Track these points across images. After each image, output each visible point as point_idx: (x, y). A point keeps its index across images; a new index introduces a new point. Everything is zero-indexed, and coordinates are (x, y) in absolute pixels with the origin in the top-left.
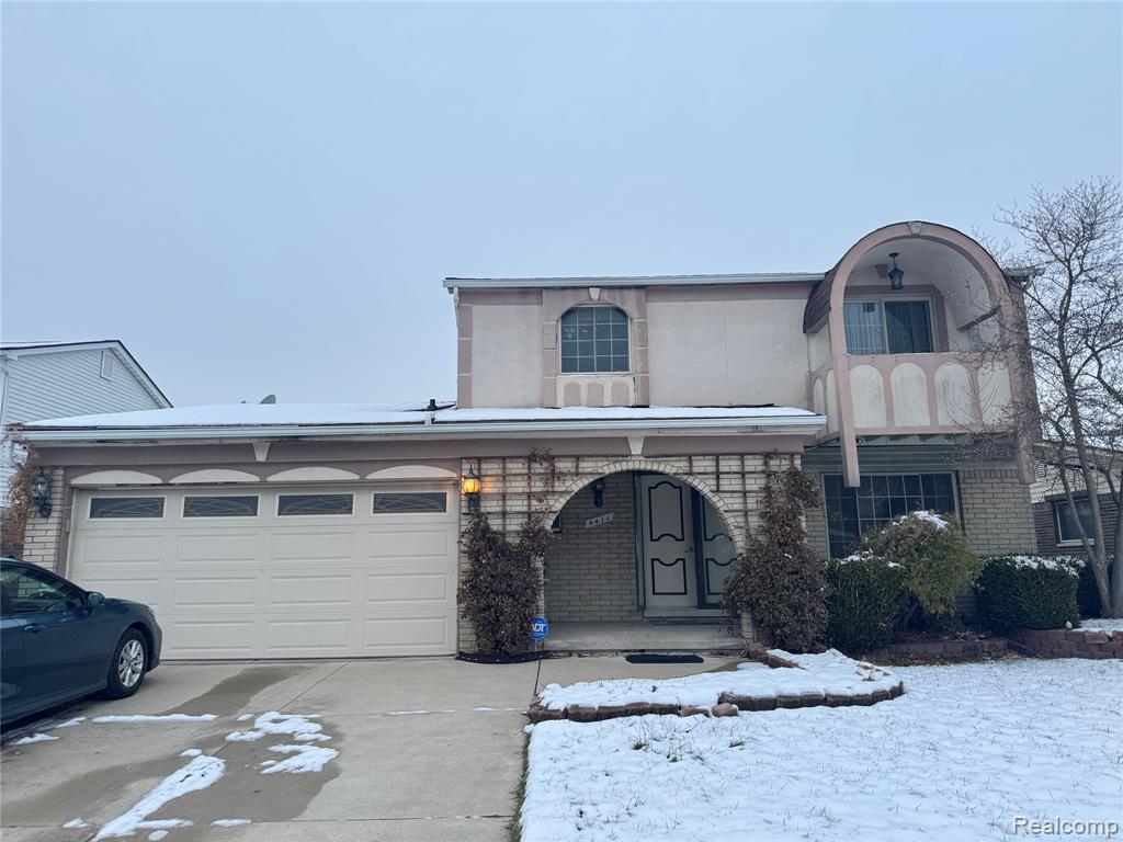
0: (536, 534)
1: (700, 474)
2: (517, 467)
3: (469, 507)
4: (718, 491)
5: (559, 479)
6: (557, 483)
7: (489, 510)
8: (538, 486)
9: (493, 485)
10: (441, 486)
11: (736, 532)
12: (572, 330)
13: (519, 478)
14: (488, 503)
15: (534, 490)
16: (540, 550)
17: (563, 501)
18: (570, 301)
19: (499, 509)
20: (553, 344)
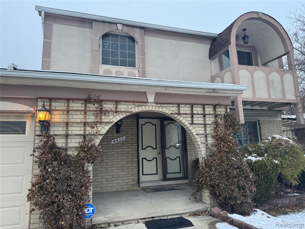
0: (89, 149)
1: (184, 114)
2: (77, 106)
3: (41, 131)
4: (192, 123)
5: (105, 114)
6: (103, 117)
7: (56, 133)
8: (91, 118)
9: (60, 116)
10: (23, 117)
11: (201, 146)
12: (108, 44)
13: (78, 113)
14: (55, 129)
15: (88, 120)
16: (92, 160)
17: (107, 128)
18: (107, 29)
19: (64, 133)
20: (97, 48)
